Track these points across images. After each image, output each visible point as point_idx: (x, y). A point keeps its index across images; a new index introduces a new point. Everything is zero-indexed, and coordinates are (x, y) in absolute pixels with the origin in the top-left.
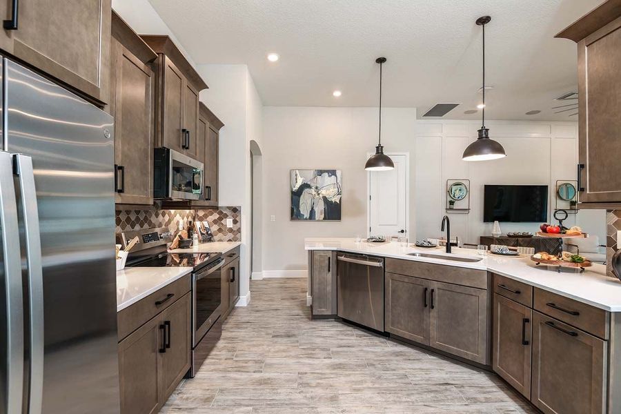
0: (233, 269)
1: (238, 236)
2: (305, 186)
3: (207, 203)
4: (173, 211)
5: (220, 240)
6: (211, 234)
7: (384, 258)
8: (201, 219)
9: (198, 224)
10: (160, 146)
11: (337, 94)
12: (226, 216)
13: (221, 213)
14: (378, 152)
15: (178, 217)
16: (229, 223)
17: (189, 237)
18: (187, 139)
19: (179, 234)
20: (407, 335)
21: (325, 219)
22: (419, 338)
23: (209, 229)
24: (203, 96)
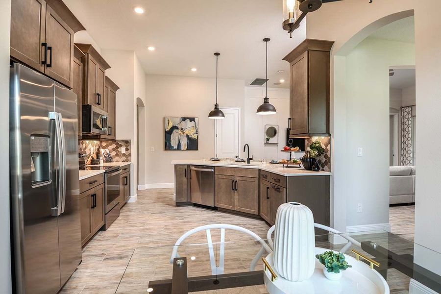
0: (126, 177)
1: (129, 158)
2: (174, 128)
3: (109, 137)
4: (87, 141)
5: (117, 161)
6: (111, 157)
7: (214, 167)
8: (104, 148)
9: (102, 151)
10: (86, 104)
11: (194, 70)
12: (121, 146)
13: (117, 144)
14: (216, 108)
15: (90, 146)
16: (123, 150)
17: (97, 158)
18: (99, 100)
19: (92, 156)
20: (224, 206)
21: (187, 149)
22: (230, 207)
23: (110, 154)
24: (108, 73)
